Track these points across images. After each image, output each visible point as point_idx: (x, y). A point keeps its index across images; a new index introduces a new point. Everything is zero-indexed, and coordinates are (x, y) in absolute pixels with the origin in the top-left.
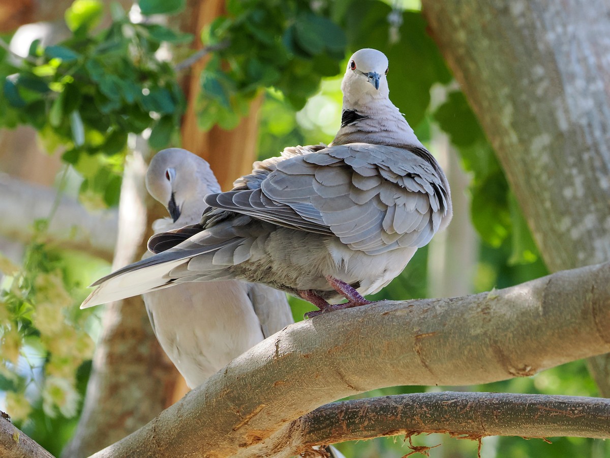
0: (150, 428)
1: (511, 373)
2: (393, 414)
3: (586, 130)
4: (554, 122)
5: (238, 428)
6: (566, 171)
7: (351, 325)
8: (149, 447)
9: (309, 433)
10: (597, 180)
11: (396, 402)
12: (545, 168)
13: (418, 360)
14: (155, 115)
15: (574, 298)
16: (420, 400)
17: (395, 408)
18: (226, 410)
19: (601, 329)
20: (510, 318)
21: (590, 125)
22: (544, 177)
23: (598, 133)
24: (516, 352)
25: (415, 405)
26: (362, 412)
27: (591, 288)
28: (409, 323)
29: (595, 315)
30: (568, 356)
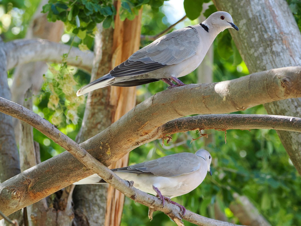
0: (108, 130)
1: (237, 110)
2: (194, 123)
3: (259, 17)
4: (247, 15)
5: (139, 130)
6: (252, 32)
7: (179, 93)
8: (107, 137)
9: (165, 130)
10: (263, 35)
11: (195, 118)
12: (244, 31)
13: (204, 105)
14: (106, 16)
15: (260, 83)
16: (204, 117)
17: (195, 121)
18: (135, 123)
19: (270, 94)
20: (237, 90)
21: (260, 16)
22: (244, 35)
23: (263, 18)
24: (239, 102)
25: (202, 119)
26: (183, 122)
27: (266, 79)
28: (200, 92)
29: (267, 89)
30: (258, 103)
